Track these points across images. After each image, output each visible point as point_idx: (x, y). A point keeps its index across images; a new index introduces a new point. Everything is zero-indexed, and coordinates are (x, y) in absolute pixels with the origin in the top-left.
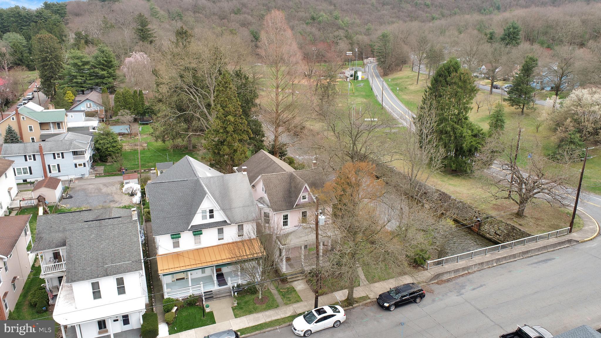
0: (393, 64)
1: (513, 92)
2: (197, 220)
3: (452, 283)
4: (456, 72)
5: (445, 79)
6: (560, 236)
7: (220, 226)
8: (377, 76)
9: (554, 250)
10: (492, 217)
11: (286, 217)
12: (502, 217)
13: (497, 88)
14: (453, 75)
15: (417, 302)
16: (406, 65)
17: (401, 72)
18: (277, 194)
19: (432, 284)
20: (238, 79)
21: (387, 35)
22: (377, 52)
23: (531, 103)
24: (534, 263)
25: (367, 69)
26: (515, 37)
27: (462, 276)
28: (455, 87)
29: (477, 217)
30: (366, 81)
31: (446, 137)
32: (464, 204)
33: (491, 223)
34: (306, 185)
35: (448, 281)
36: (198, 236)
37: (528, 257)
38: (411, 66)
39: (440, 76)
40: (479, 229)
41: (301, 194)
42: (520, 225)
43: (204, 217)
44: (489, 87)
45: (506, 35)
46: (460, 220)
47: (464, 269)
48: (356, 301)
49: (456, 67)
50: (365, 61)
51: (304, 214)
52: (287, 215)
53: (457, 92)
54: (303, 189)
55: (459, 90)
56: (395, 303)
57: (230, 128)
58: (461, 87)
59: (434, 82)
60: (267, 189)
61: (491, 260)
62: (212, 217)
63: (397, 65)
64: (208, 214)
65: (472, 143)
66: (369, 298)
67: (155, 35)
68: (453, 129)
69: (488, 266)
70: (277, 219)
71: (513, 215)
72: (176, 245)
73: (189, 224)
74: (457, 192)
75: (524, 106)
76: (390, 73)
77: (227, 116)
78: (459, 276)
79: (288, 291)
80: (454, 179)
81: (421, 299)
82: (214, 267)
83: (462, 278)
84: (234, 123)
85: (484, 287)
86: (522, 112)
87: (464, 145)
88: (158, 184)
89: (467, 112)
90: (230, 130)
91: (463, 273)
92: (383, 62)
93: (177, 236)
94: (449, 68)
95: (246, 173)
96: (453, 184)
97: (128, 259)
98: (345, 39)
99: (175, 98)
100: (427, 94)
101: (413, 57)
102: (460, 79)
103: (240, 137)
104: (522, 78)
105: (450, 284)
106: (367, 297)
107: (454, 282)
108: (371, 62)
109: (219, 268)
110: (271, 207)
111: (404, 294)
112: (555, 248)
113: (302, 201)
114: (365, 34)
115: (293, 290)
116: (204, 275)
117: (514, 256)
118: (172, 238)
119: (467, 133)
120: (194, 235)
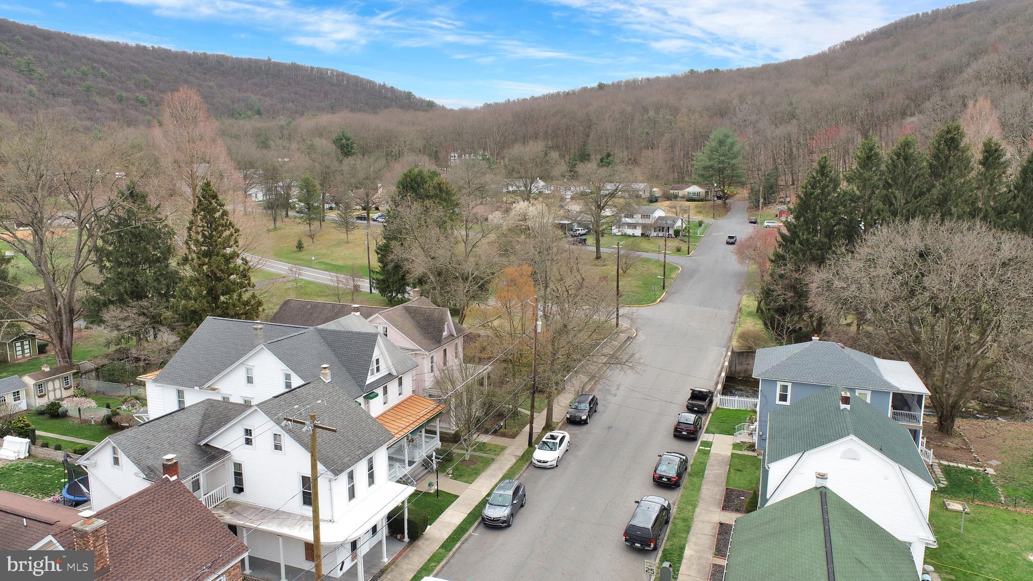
2: (368, 377)
7: (387, 382)
11: (432, 360)
14: (425, 186)
15: (596, 410)
18: (411, 332)
26: (350, 152)
34: (448, 311)
43: (372, 372)
51: (445, 353)
52: (433, 357)
60: (400, 329)
62: (378, 370)
64: (375, 367)
73: (363, 386)
95: (357, 314)
110: (423, 349)
115: (483, 443)
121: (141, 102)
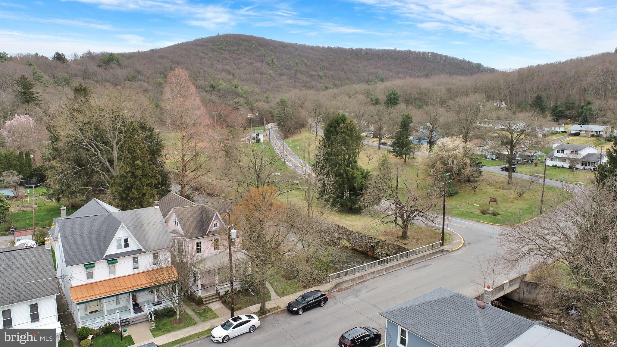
0: (293, 127)
1: (396, 145)
2: (112, 249)
3: (350, 290)
4: (344, 122)
5: (335, 129)
6: (435, 249)
7: (135, 255)
8: (278, 139)
9: (430, 259)
10: (382, 241)
11: (199, 245)
12: (391, 240)
13: (384, 144)
14: (341, 125)
15: (322, 305)
16: (305, 129)
17: (300, 135)
18: (190, 223)
19: (334, 292)
20: (143, 131)
21: (285, 100)
22: (277, 117)
23: (412, 154)
24: (415, 269)
25: (268, 133)
26: (396, 102)
27: (359, 283)
28: (344, 135)
29: (370, 244)
30: (268, 143)
31: (340, 179)
32: (359, 234)
33: (382, 246)
34: (217, 213)
35: (347, 288)
36: (113, 265)
37: (411, 265)
38: (309, 129)
39: (331, 127)
40: (374, 253)
41: (212, 222)
42: (405, 244)
43: (119, 247)
44: (377, 144)
45: (388, 100)
46: (357, 248)
47: (359, 278)
48: (268, 311)
49: (343, 119)
50: (266, 126)
51: (216, 241)
52: (200, 242)
53: (346, 140)
54: (214, 218)
55: (347, 137)
56: (303, 306)
57: (139, 173)
58: (348, 135)
59: (326, 132)
60: (181, 220)
61: (381, 270)
62: (126, 246)
63: (297, 128)
64: (123, 243)
65: (362, 183)
66: (280, 308)
67: (40, 99)
68: (346, 172)
69: (379, 275)
70: (190, 246)
71: (399, 238)
72: (90, 276)
73: (103, 255)
74: (353, 226)
75: (406, 156)
76: (290, 135)
77: (135, 162)
78: (356, 284)
79: (204, 312)
80: (350, 216)
81: (325, 302)
82: (131, 294)
83: (358, 286)
84: (142, 168)
85: (376, 289)
86: (405, 162)
87: (356, 185)
88: (68, 219)
89: (356, 156)
90: (138, 174)
91: (359, 282)
92: (284, 126)
93: (92, 265)
94: (338, 120)
95: (158, 207)
96: (350, 219)
97: (43, 285)
98: (245, 105)
99: (73, 154)
100: (321, 143)
101: (310, 121)
102: (348, 129)
103: (148, 182)
104: (402, 133)
105: (348, 290)
106: (278, 307)
107: (352, 288)
108: (272, 128)
109: (135, 293)
110: (185, 236)
111: (310, 299)
112: (431, 257)
113: (214, 228)
114: (265, 102)
115: (210, 310)
116: (118, 306)
117: (399, 265)
118: (86, 268)
119: (357, 174)
120: (109, 264)
121: (320, 77)
